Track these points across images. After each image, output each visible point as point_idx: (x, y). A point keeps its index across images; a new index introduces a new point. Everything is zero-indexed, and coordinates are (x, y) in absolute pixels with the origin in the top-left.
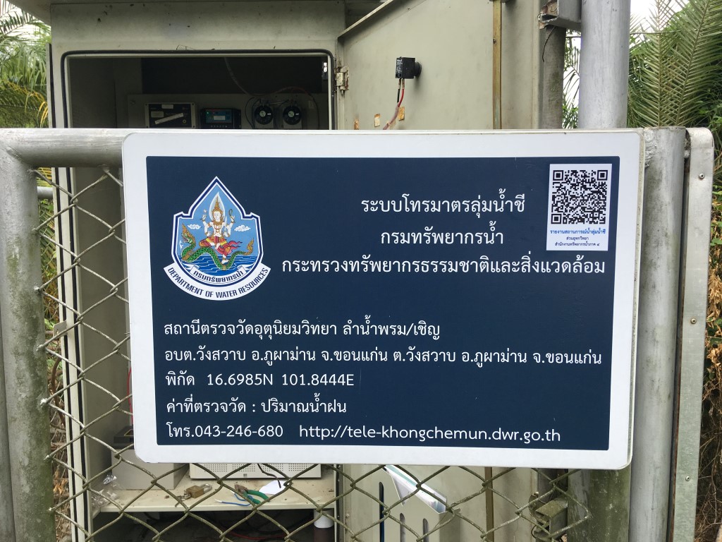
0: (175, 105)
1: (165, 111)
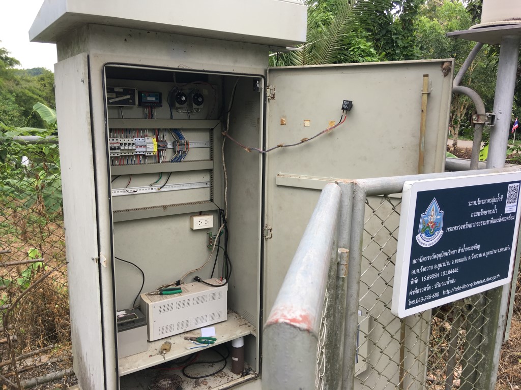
0: (124, 89)
1: (117, 93)
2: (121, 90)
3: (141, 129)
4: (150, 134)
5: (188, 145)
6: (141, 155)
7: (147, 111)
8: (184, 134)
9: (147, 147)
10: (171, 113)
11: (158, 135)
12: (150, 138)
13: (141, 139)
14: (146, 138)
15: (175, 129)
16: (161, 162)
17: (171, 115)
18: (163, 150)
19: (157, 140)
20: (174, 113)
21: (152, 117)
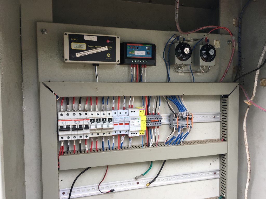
0: (98, 37)
1: (88, 43)
2: (95, 39)
3: (125, 97)
4: (137, 104)
5: (191, 119)
6: (123, 135)
7: (133, 70)
8: (185, 104)
9: (131, 124)
10: (168, 74)
11: (148, 105)
12: (136, 110)
13: (123, 112)
14: (130, 110)
15: (172, 96)
16: (151, 145)
17: (168, 77)
18: (154, 127)
19: (147, 114)
20: (173, 74)
21: (140, 79)
